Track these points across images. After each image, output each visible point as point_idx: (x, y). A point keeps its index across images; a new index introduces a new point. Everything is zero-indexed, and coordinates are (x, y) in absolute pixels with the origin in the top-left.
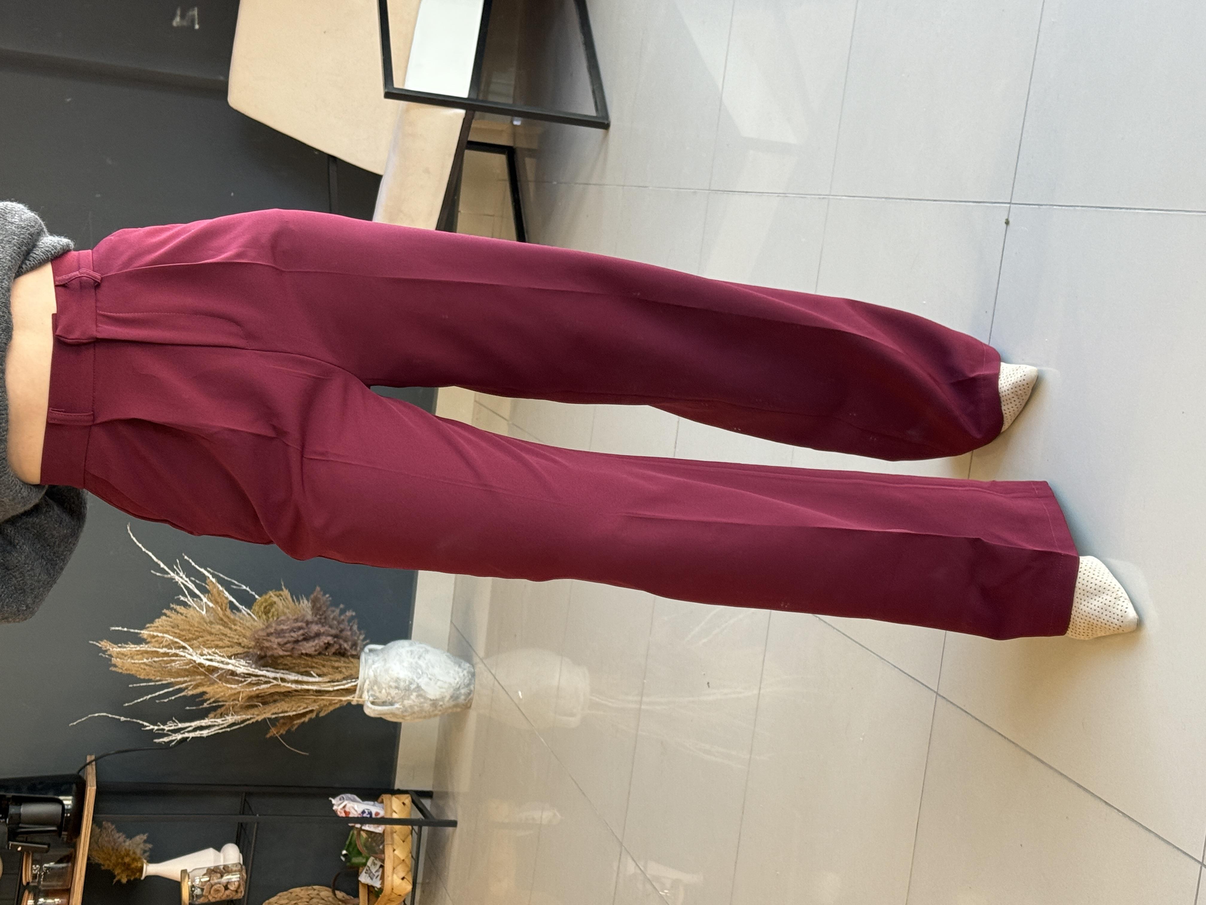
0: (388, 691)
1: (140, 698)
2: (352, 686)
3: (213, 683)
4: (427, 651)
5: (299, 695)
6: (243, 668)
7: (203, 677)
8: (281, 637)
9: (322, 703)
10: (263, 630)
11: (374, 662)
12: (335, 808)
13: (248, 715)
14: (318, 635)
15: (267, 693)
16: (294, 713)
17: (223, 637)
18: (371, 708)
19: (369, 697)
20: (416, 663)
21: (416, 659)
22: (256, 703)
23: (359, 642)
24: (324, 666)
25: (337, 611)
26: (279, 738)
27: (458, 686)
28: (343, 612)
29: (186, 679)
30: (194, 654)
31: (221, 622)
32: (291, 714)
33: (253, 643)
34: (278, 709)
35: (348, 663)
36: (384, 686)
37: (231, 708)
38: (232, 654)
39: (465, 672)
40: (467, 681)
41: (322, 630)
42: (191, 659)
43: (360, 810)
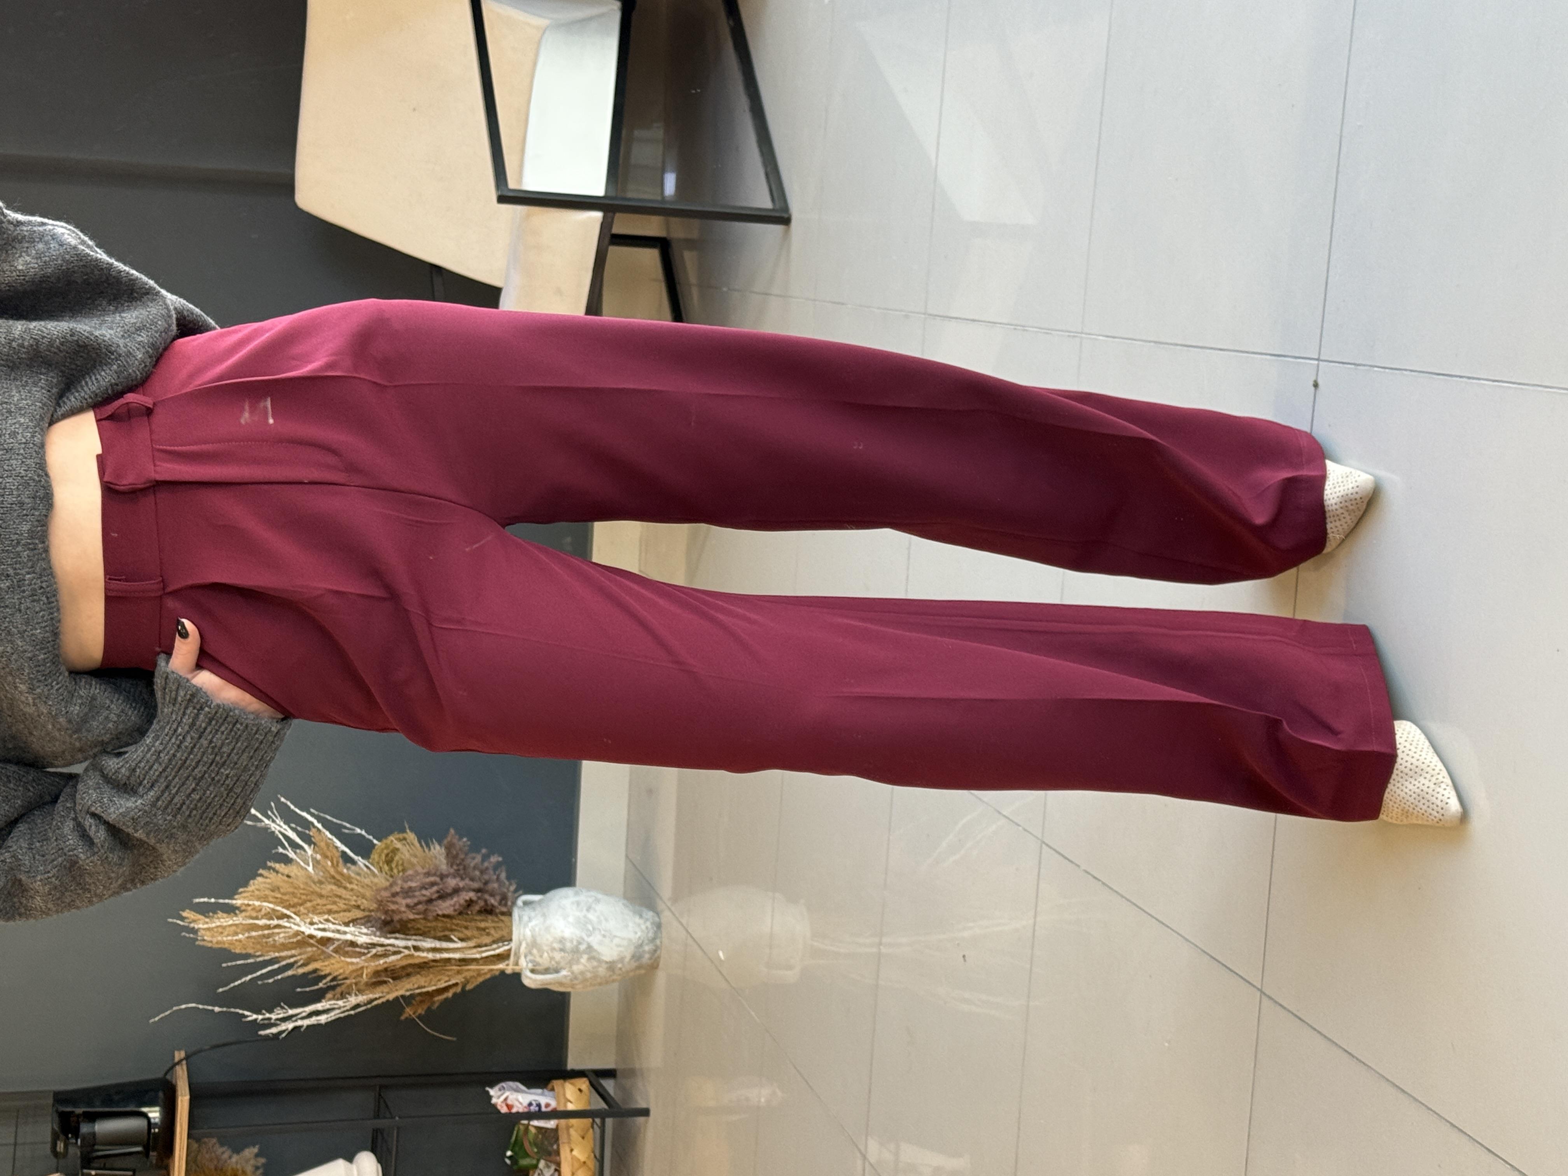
0: (551, 954)
1: (237, 980)
2: (505, 951)
3: (330, 956)
4: (597, 901)
5: (437, 966)
6: (364, 937)
7: (315, 949)
8: (409, 897)
9: (468, 975)
10: (386, 889)
11: (530, 919)
12: (494, 1101)
13: (375, 994)
14: (456, 891)
15: (398, 967)
16: (434, 988)
17: (337, 900)
18: (530, 978)
19: (527, 963)
20: (585, 917)
21: (585, 911)
22: (386, 979)
23: (510, 894)
24: (466, 928)
25: (478, 858)
26: (417, 1020)
27: (640, 942)
28: (485, 858)
29: (293, 952)
30: (302, 924)
31: (333, 881)
32: (430, 989)
33: (375, 906)
34: (413, 985)
35: (498, 922)
36: (545, 948)
37: (354, 987)
38: (350, 919)
39: (648, 924)
40: (651, 935)
41: (461, 884)
42: (297, 931)
43: (525, 1103)
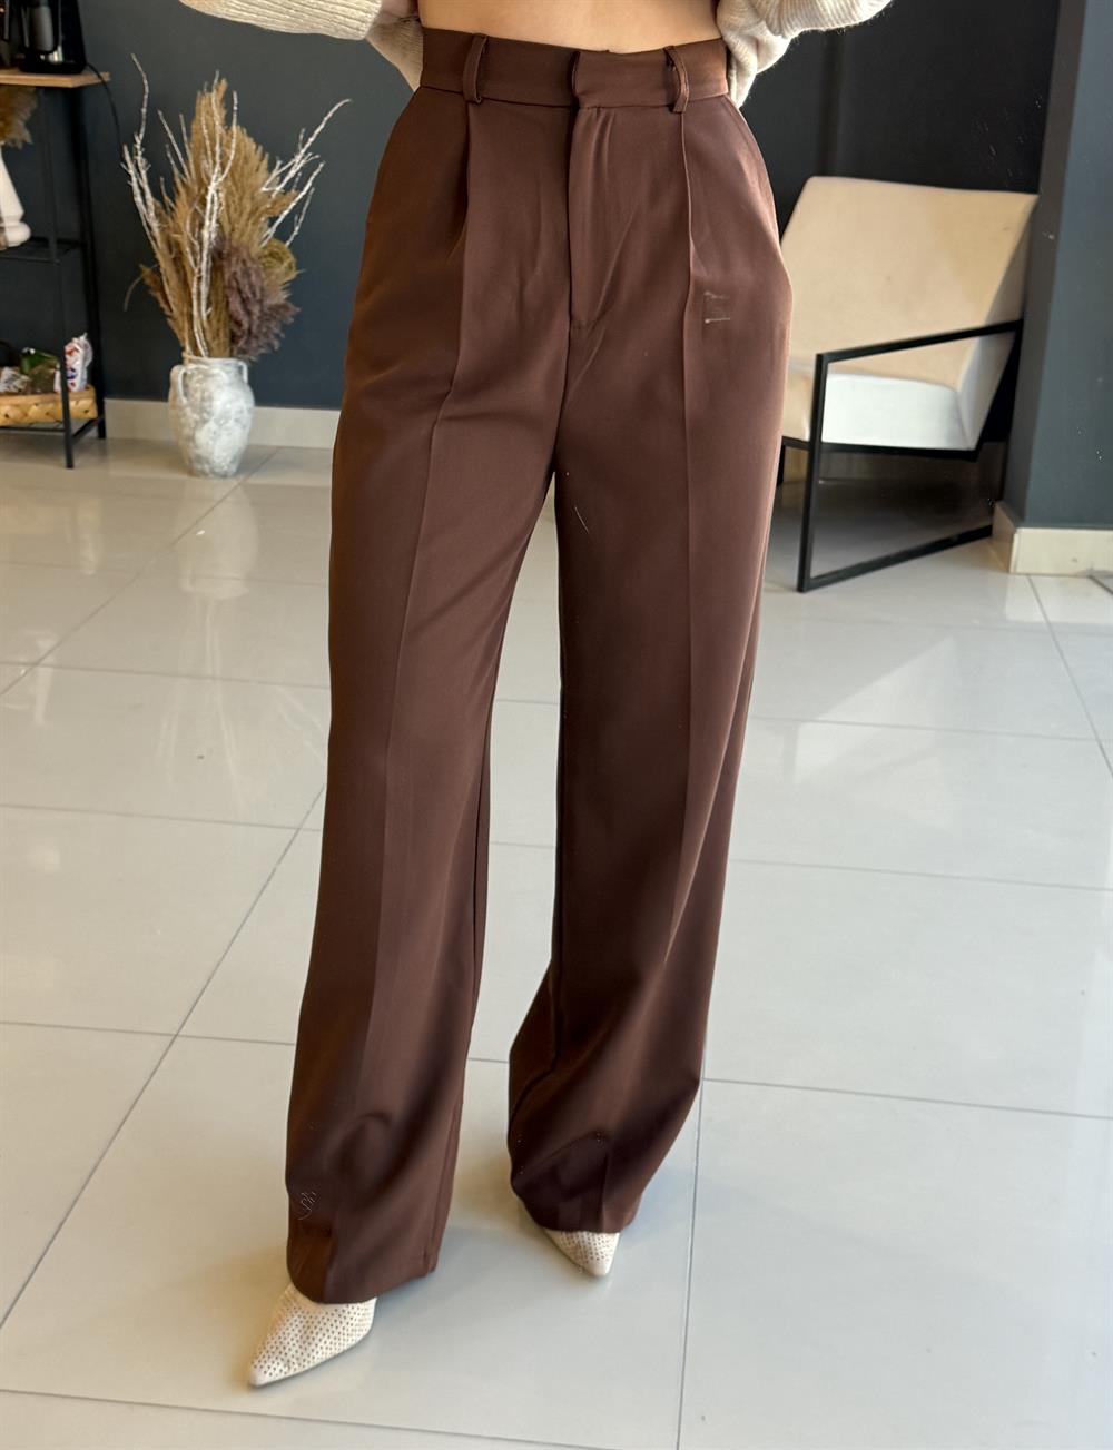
0: (199, 390)
1: (169, 126)
2: (201, 351)
5: (186, 296)
6: (208, 235)
7: (196, 193)
8: (243, 274)
10: (249, 255)
11: (227, 373)
13: (161, 244)
14: (249, 313)
15: (184, 263)
16: (167, 292)
17: (239, 212)
18: (179, 373)
19: (191, 370)
20: (231, 417)
22: (173, 252)
23: (247, 356)
24: (219, 321)
25: (277, 331)
26: (140, 278)
27: (211, 461)
28: (277, 336)
29: (193, 174)
30: (217, 183)
31: (255, 209)
33: (235, 245)
34: (170, 275)
35: (224, 346)
36: (204, 385)
37: (166, 225)
38: (222, 223)
39: (226, 468)
40: (217, 470)
41: (255, 317)
42: (211, 179)
43: (74, 366)
